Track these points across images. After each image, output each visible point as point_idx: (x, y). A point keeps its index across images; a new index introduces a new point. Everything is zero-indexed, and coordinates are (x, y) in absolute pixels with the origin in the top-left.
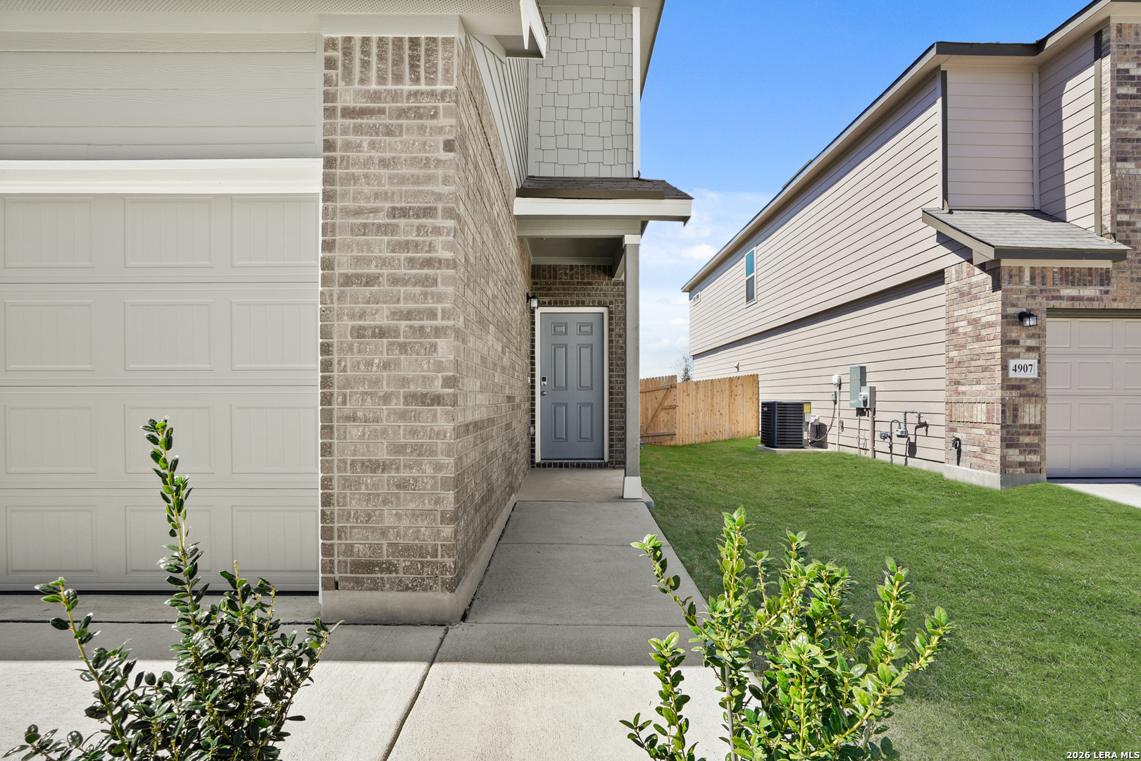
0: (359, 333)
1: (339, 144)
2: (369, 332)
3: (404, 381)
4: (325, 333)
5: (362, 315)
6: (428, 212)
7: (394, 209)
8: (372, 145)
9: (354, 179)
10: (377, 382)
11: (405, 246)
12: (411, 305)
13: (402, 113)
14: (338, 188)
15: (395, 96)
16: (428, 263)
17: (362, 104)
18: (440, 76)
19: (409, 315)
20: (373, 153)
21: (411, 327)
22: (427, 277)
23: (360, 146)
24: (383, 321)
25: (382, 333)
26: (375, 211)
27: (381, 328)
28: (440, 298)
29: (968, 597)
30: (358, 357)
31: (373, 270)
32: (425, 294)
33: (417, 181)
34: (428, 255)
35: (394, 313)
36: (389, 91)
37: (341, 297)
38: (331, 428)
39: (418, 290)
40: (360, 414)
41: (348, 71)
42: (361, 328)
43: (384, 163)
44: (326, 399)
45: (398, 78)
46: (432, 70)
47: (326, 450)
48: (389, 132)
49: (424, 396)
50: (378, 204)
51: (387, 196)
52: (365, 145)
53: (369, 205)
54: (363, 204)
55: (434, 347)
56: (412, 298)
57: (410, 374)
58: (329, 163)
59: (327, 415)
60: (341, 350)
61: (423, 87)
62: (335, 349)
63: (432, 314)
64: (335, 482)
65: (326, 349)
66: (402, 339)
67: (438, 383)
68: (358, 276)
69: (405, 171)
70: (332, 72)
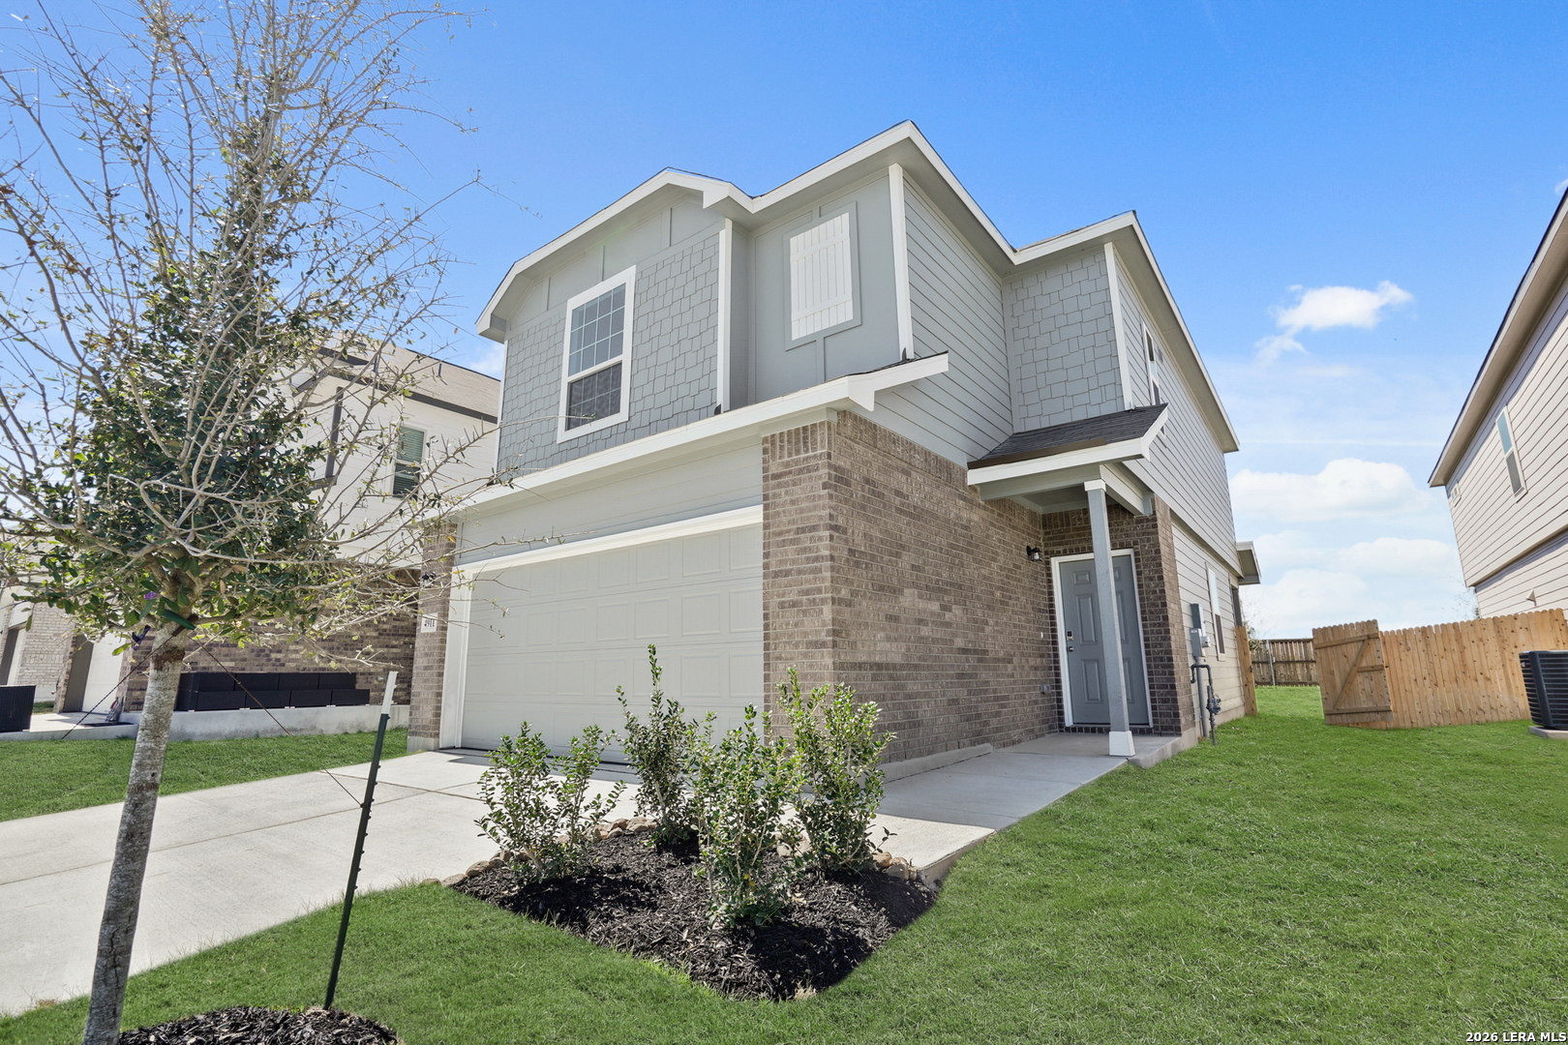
0: (782, 605)
1: (771, 495)
2: (787, 605)
3: (806, 634)
4: (765, 607)
5: (783, 595)
6: (814, 528)
7: (798, 528)
8: (786, 493)
9: (778, 514)
10: (791, 635)
11: (804, 550)
12: (808, 586)
13: (800, 471)
14: (770, 521)
15: (797, 462)
16: (816, 559)
17: (781, 470)
18: (819, 445)
19: (807, 592)
20: (787, 498)
21: (808, 599)
22: (816, 568)
23: (780, 494)
24: (793, 597)
25: (794, 604)
26: (788, 531)
27: (792, 601)
28: (823, 580)
29: (1251, 864)
30: (782, 620)
31: (789, 567)
32: (815, 579)
33: (810, 510)
34: (816, 554)
35: (799, 592)
36: (793, 460)
37: (773, 584)
38: (769, 664)
39: (811, 576)
40: (783, 655)
41: (774, 453)
42: (783, 602)
43: (793, 502)
44: (767, 647)
45: (798, 452)
46: (814, 442)
47: (767, 678)
48: (794, 484)
49: (816, 642)
50: (790, 527)
51: (794, 522)
52: (783, 493)
53: (785, 529)
54: (783, 528)
55: (821, 611)
56: (808, 581)
57: (809, 629)
58: (766, 508)
59: (767, 657)
60: (773, 616)
61: (810, 454)
62: (770, 617)
63: (819, 590)
64: (771, 698)
65: (766, 617)
66: (804, 608)
67: (824, 634)
68: (781, 571)
69: (804, 505)
70: (766, 456)
